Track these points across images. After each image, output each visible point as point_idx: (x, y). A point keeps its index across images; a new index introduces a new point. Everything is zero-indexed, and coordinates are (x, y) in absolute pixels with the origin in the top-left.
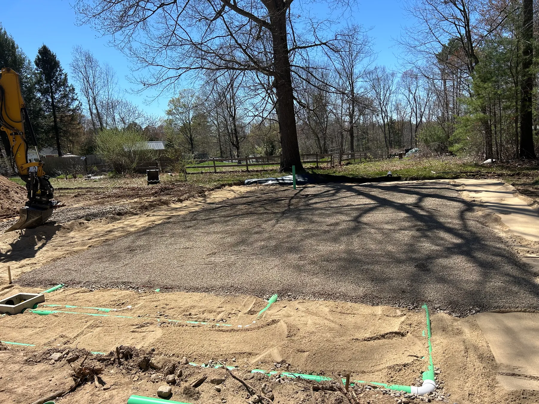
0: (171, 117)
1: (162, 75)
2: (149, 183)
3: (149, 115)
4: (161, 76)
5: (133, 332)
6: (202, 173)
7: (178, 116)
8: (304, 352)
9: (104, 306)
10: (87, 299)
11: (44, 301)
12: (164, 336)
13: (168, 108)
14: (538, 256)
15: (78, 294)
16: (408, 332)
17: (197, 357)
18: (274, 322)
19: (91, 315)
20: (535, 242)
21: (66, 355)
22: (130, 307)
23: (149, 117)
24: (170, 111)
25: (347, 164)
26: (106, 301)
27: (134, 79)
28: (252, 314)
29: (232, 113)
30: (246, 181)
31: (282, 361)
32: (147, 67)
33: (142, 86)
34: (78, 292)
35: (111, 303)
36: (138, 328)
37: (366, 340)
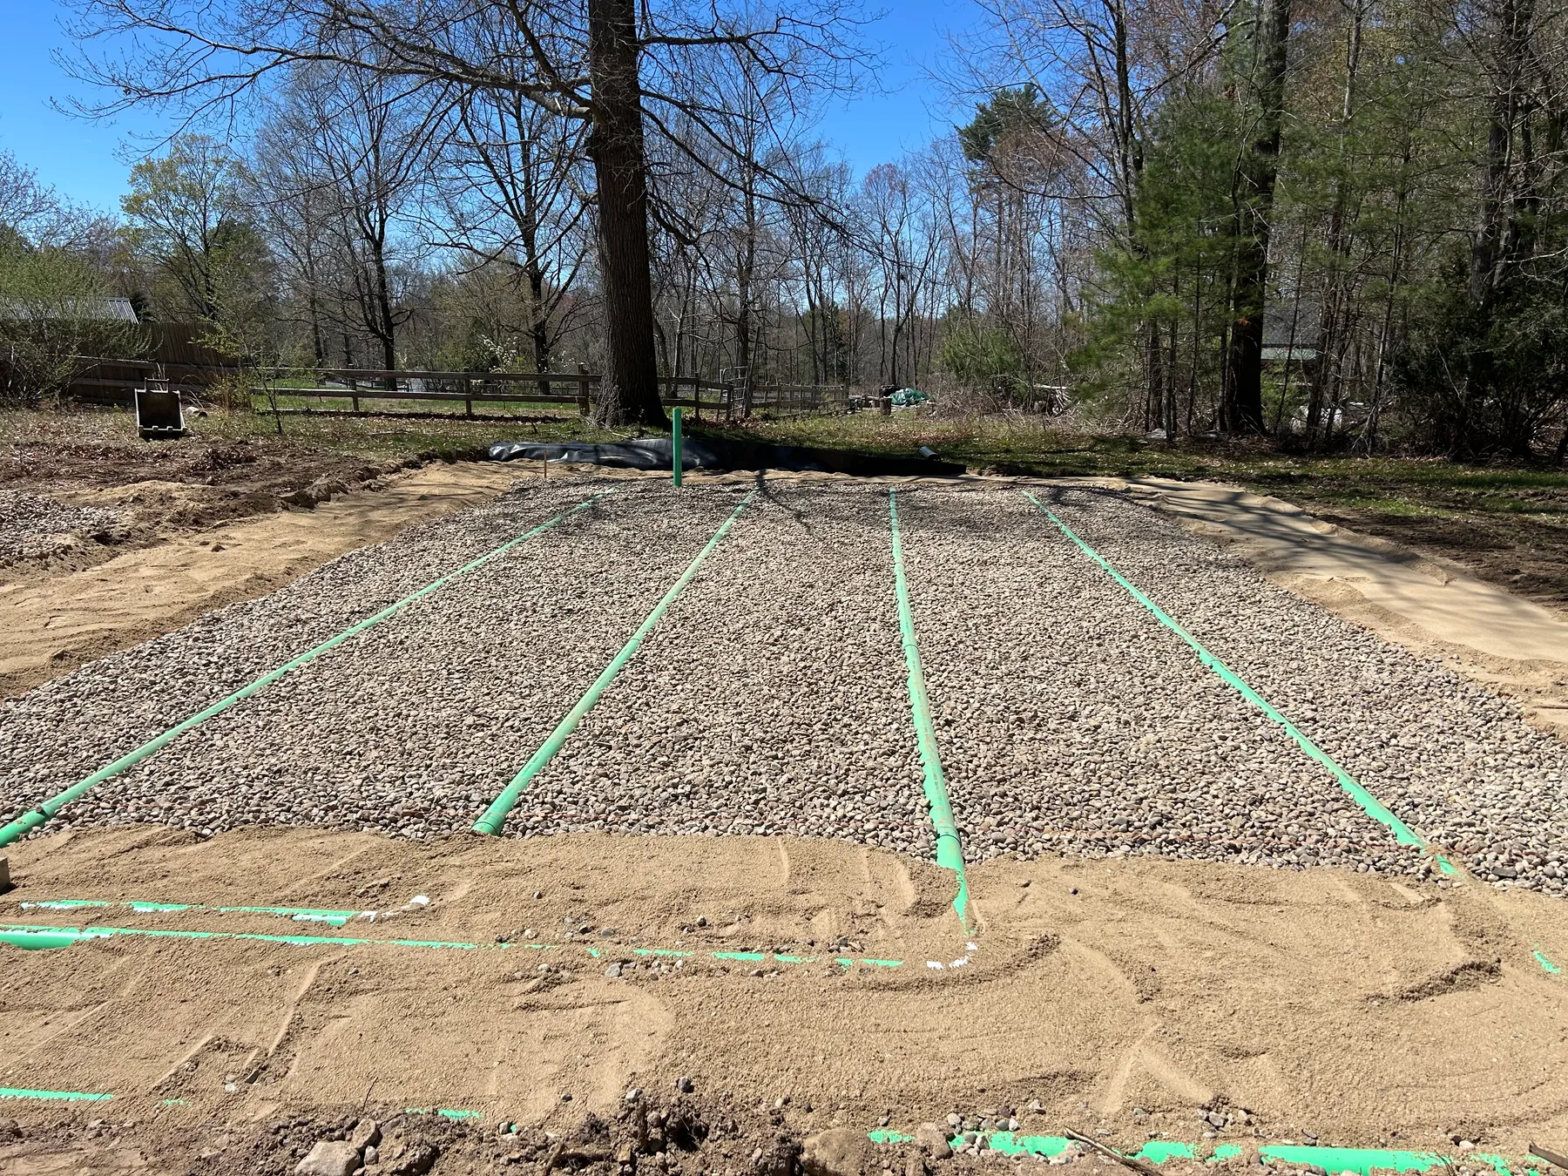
0: (139, 223)
1: (189, 64)
2: (146, 436)
3: (76, 205)
4: (184, 69)
5: (527, 1007)
6: (308, 413)
7: (162, 222)
8: (1247, 1054)
9: (312, 900)
10: (208, 873)
11: (13, 887)
12: (682, 1022)
13: (130, 191)
14: (1565, 705)
15: (147, 853)
16: (1499, 961)
17: (894, 1107)
18: (1046, 945)
19: (281, 940)
20: (1522, 663)
21: (370, 1150)
22: (422, 899)
23: (76, 212)
24: (137, 200)
25: (766, 418)
26: (297, 879)
27: (86, 64)
28: (929, 916)
29: (373, 229)
30: (496, 451)
31: (1216, 1099)
32: (129, 31)
33: (116, 94)
34: (147, 843)
35: (330, 886)
36: (538, 989)
37: (1408, 998)
